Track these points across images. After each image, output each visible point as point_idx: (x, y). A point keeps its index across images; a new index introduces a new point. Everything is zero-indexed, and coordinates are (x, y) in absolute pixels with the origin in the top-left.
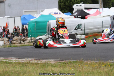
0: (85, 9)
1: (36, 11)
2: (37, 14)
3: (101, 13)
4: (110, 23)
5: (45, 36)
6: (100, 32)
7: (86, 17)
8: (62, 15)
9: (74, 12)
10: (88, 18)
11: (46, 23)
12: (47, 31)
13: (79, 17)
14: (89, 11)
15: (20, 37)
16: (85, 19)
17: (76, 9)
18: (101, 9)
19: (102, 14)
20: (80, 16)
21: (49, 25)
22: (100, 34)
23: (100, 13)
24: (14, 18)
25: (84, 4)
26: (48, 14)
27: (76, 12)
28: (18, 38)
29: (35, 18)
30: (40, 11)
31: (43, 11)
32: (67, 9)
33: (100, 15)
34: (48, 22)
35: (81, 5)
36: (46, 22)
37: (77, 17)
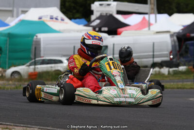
0: (119, 12)
2: (13, 16)
3: (152, 24)
4: (170, 48)
5: (27, 67)
6: (146, 67)
7: (118, 32)
8: (67, 23)
9: (93, 17)
10: (123, 34)
11: (30, 39)
12: (32, 56)
13: (104, 29)
14: (125, 18)
16: (116, 36)
17: (97, 11)
18: (152, 16)
19: (154, 28)
20: (106, 29)
21: (38, 43)
23: (150, 25)
25: (115, 3)
26: (36, 19)
27: (97, 18)
29: (7, 25)
30: (20, 12)
31: (26, 12)
32: (78, 12)
33: (149, 29)
34: (35, 37)
35: (109, 5)
36: (32, 36)
37: (100, 31)
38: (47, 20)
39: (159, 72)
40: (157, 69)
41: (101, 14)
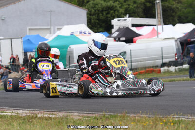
0: (133, 26)
1: (49, 29)
2: (50, 33)
3: (160, 33)
4: (175, 51)
6: (157, 66)
7: (134, 41)
9: (113, 30)
10: (137, 42)
11: (65, 49)
12: (67, 63)
13: (122, 39)
14: (139, 30)
15: (20, 73)
16: (132, 44)
17: (116, 26)
18: (160, 27)
19: (162, 36)
20: (124, 39)
21: (71, 53)
22: (158, 69)
23: (158, 33)
24: (10, 40)
25: (130, 18)
26: (69, 34)
27: (117, 31)
28: (17, 75)
29: (46, 40)
30: (56, 30)
31: (61, 29)
32: (101, 27)
33: (158, 37)
34: (69, 48)
35: (125, 20)
37: (119, 40)
38: (77, 34)
39: (168, 70)
40: (166, 68)
41: (119, 27)
